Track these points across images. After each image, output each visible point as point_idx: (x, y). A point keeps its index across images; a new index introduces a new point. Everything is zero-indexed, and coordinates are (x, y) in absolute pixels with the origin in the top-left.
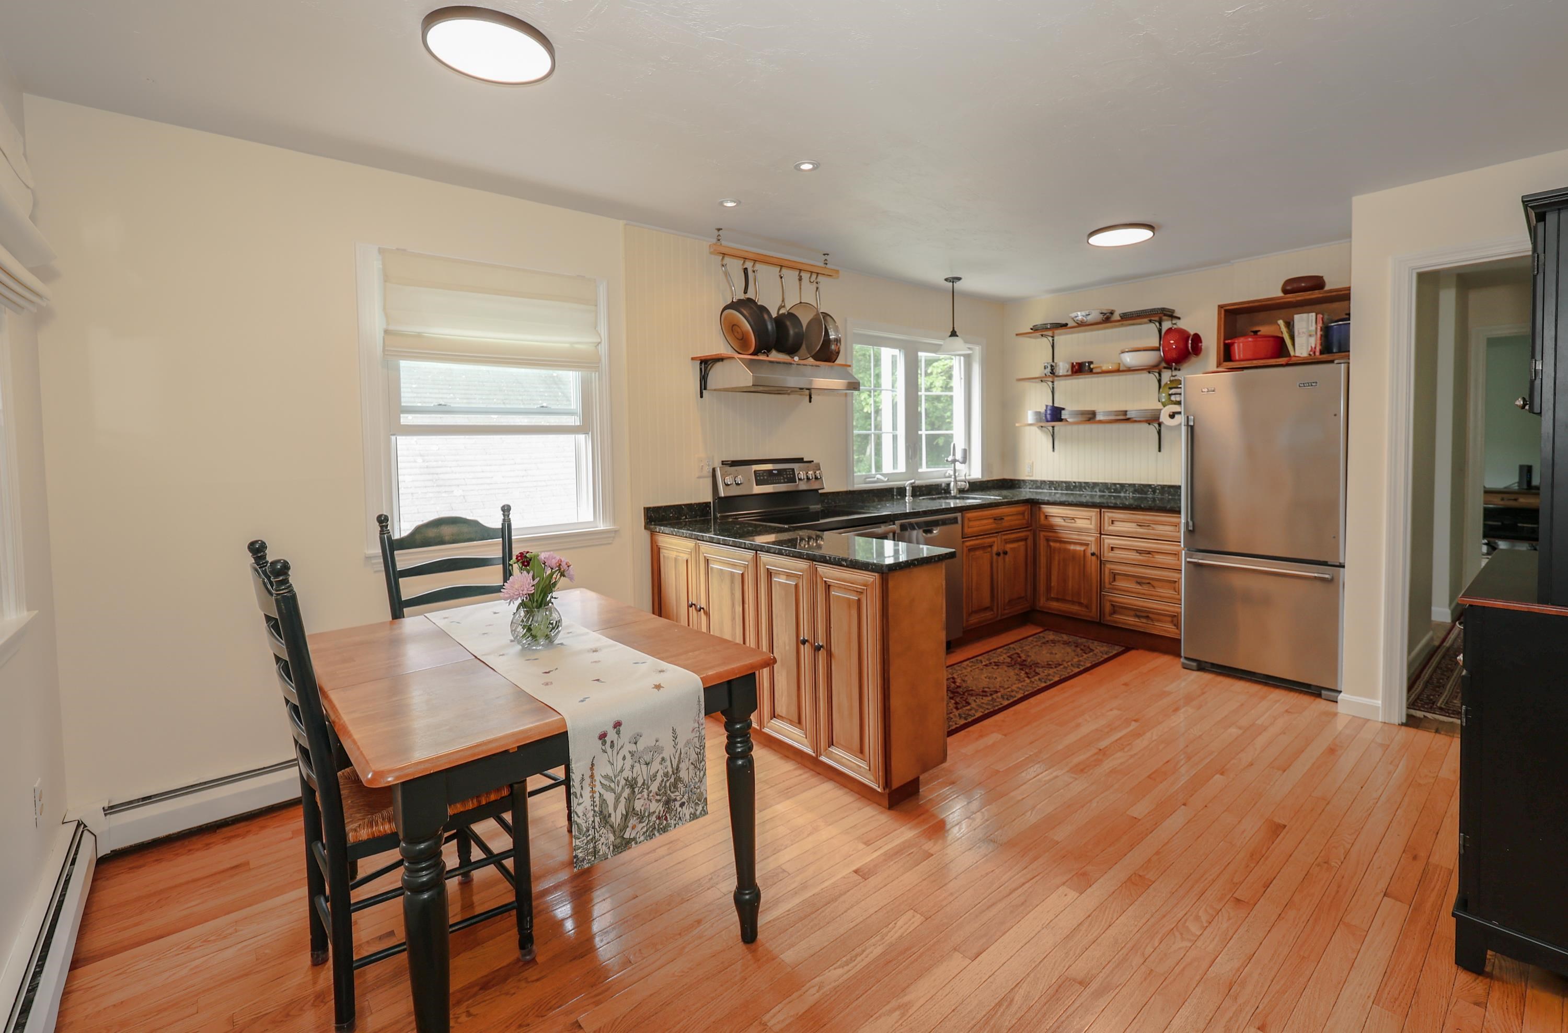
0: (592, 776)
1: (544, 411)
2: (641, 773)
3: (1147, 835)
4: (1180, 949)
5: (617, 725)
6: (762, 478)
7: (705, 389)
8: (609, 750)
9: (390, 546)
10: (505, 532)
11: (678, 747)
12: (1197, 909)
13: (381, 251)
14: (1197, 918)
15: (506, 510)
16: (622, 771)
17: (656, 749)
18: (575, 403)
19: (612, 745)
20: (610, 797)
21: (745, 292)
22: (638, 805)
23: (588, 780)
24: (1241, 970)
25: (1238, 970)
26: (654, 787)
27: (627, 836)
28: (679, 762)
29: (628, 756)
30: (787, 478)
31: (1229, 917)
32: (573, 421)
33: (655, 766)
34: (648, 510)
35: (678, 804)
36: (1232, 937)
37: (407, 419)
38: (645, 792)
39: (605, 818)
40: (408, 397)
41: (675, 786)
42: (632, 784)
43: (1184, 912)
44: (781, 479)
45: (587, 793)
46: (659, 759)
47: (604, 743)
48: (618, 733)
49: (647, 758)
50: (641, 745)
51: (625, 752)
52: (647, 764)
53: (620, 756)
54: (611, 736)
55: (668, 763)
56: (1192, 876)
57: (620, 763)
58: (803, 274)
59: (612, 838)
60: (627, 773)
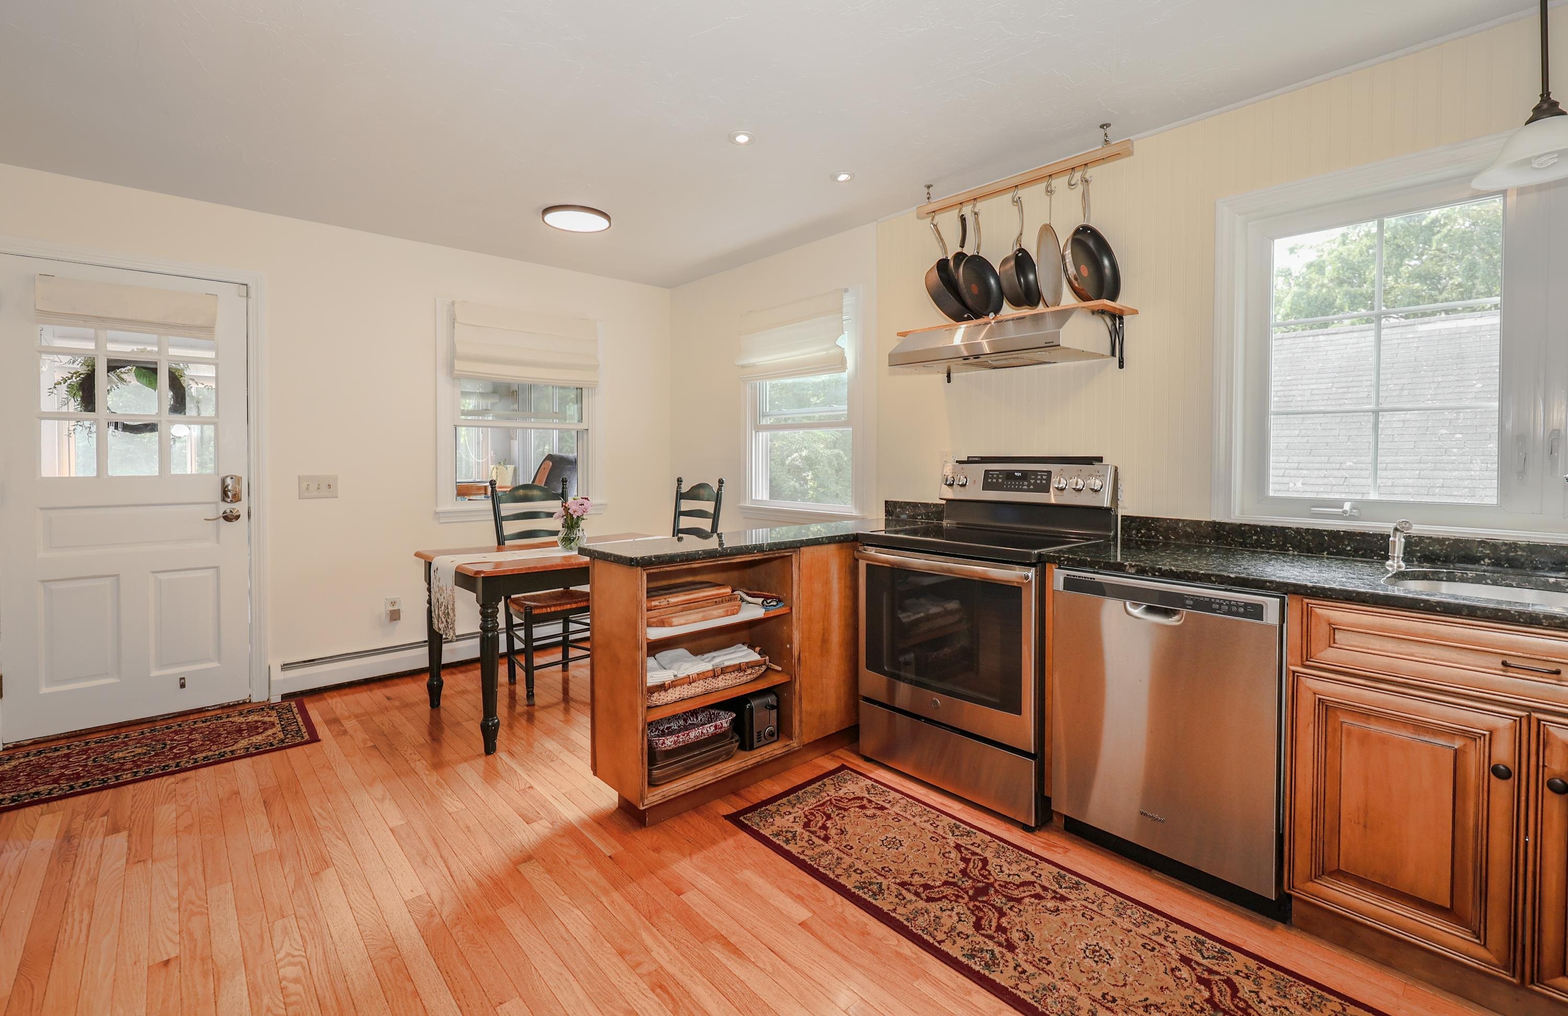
3: (457, 1000)
4: (282, 947)
6: (994, 480)
12: (306, 986)
14: (297, 981)
24: (216, 983)
25: (219, 979)
30: (1034, 484)
31: (271, 1011)
34: (886, 504)
36: (249, 998)
43: (314, 973)
44: (1023, 485)
56: (352, 1010)
58: (1055, 180)
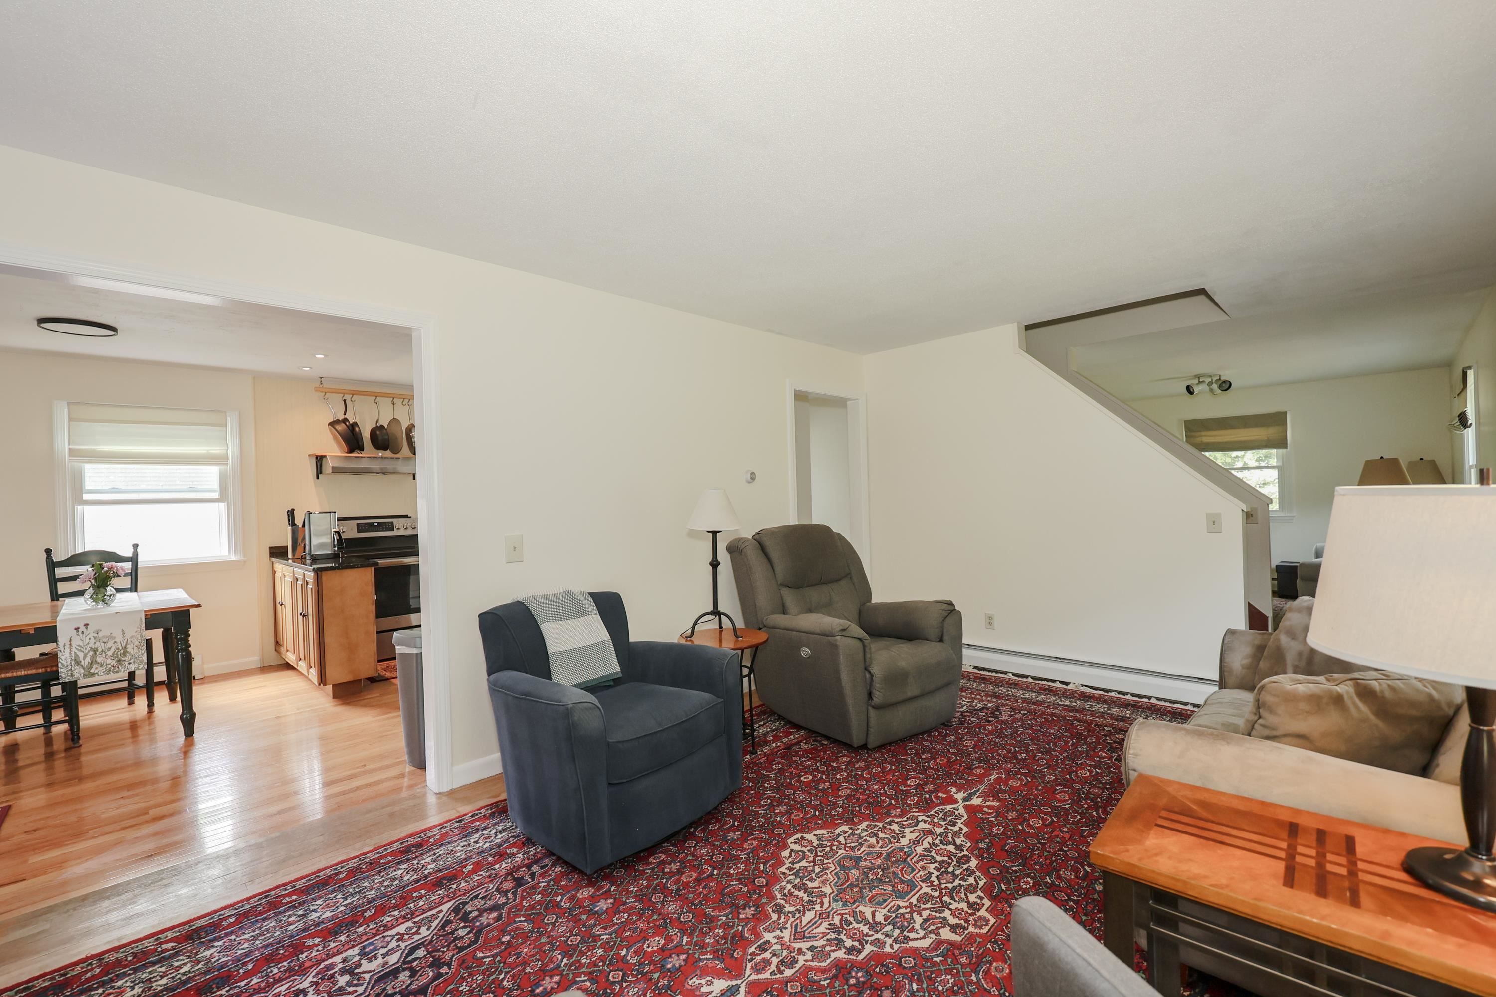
0: (71, 644)
1: (192, 490)
2: (100, 646)
5: (86, 625)
7: (321, 473)
8: (81, 635)
9: (52, 565)
10: (134, 560)
11: (126, 638)
13: (69, 404)
15: (136, 546)
16: (88, 643)
17: (111, 637)
18: (216, 485)
19: (83, 632)
20: (81, 655)
21: (345, 414)
22: (99, 659)
23: (68, 646)
26: (110, 653)
27: (92, 671)
28: (126, 644)
29: (93, 639)
30: (386, 528)
32: (216, 495)
33: (109, 645)
34: (271, 548)
35: (126, 663)
37: (86, 497)
38: (104, 655)
39: (78, 663)
40: (89, 484)
41: (124, 654)
42: (95, 650)
44: (380, 529)
45: (67, 651)
46: (113, 641)
47: (78, 631)
48: (87, 628)
49: (105, 640)
50: (100, 634)
51: (91, 636)
52: (105, 643)
53: (88, 637)
54: (82, 628)
55: (119, 644)
57: (88, 640)
58: (395, 400)
59: (82, 671)
60: (92, 645)
